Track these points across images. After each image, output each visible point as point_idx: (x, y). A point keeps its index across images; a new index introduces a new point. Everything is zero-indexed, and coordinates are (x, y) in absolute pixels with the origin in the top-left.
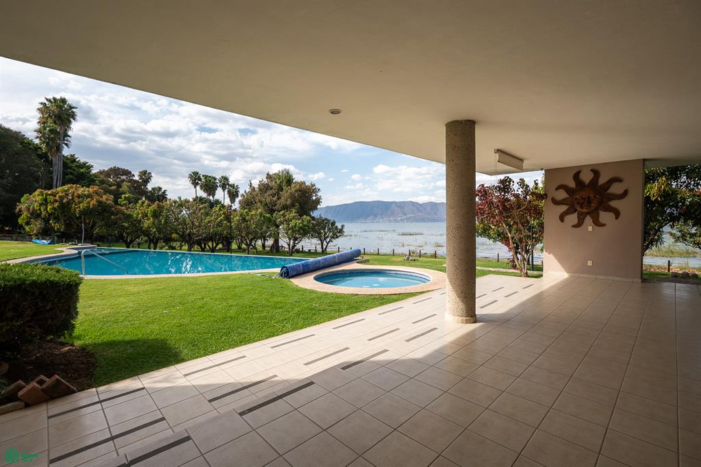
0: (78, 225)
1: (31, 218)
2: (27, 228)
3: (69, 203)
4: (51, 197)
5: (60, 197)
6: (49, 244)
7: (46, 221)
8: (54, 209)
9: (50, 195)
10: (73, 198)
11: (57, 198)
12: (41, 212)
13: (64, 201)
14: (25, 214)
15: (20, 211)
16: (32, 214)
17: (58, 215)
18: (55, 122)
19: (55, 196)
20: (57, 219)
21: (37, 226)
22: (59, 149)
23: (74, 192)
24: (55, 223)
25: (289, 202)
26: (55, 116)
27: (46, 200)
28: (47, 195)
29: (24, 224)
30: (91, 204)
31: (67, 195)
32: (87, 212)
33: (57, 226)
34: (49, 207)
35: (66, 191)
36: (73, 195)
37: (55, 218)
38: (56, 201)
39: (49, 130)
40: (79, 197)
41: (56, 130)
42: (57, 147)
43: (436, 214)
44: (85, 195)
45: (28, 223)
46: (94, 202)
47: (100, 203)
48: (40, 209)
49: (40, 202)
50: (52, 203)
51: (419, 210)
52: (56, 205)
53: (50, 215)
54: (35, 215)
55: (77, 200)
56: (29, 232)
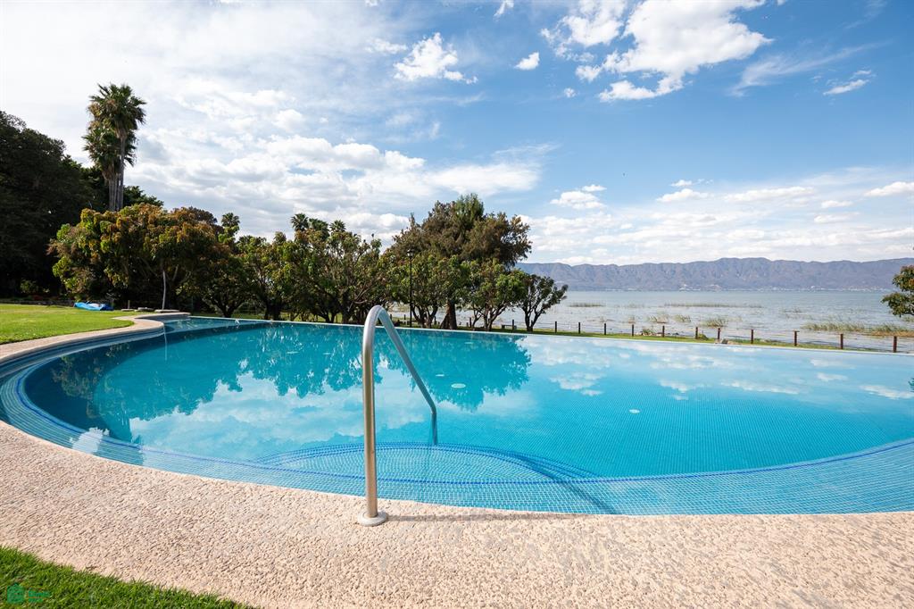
0: (153, 277)
1: (73, 266)
2: (67, 283)
3: (139, 233)
4: (107, 223)
5: (122, 222)
6: (103, 309)
7: (98, 268)
8: (112, 244)
9: (104, 219)
10: (146, 225)
11: (117, 225)
12: (89, 252)
13: (130, 230)
14: (64, 259)
15: (55, 252)
16: (74, 258)
17: (119, 259)
18: (113, 124)
19: (114, 222)
20: (117, 266)
21: (82, 279)
22: (118, 168)
23: (147, 215)
24: (113, 274)
25: (484, 246)
26: (113, 113)
27: (97, 229)
28: (99, 219)
29: (61, 277)
30: (179, 236)
31: (136, 219)
32: (170, 251)
33: (115, 278)
34: (104, 241)
35: (132, 213)
36: (145, 220)
37: (113, 264)
38: (115, 230)
39: (105, 137)
40: (156, 222)
41: (115, 137)
42: (115, 164)
43: (593, 280)
44: (166, 221)
45: (67, 275)
46: (182, 233)
47: (193, 234)
48: (87, 247)
49: (88, 232)
50: (108, 234)
51: (569, 274)
52: (116, 237)
53: (105, 256)
54: (80, 258)
55: (152, 228)
56: (69, 289)
